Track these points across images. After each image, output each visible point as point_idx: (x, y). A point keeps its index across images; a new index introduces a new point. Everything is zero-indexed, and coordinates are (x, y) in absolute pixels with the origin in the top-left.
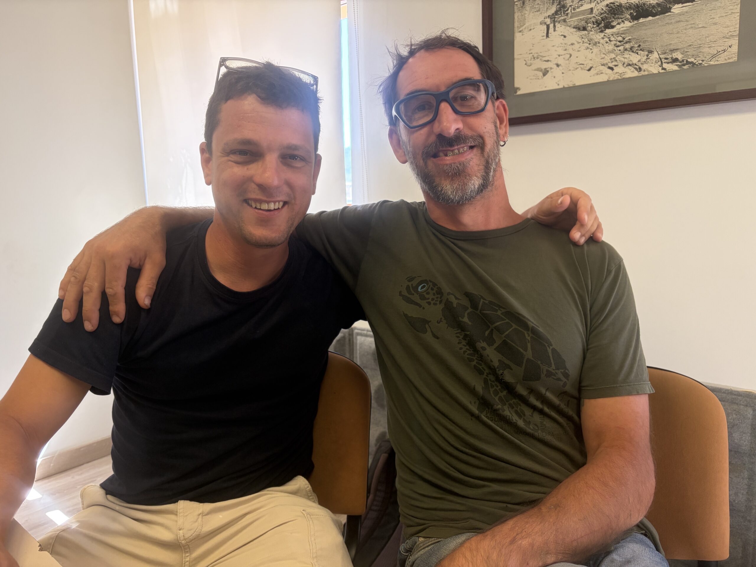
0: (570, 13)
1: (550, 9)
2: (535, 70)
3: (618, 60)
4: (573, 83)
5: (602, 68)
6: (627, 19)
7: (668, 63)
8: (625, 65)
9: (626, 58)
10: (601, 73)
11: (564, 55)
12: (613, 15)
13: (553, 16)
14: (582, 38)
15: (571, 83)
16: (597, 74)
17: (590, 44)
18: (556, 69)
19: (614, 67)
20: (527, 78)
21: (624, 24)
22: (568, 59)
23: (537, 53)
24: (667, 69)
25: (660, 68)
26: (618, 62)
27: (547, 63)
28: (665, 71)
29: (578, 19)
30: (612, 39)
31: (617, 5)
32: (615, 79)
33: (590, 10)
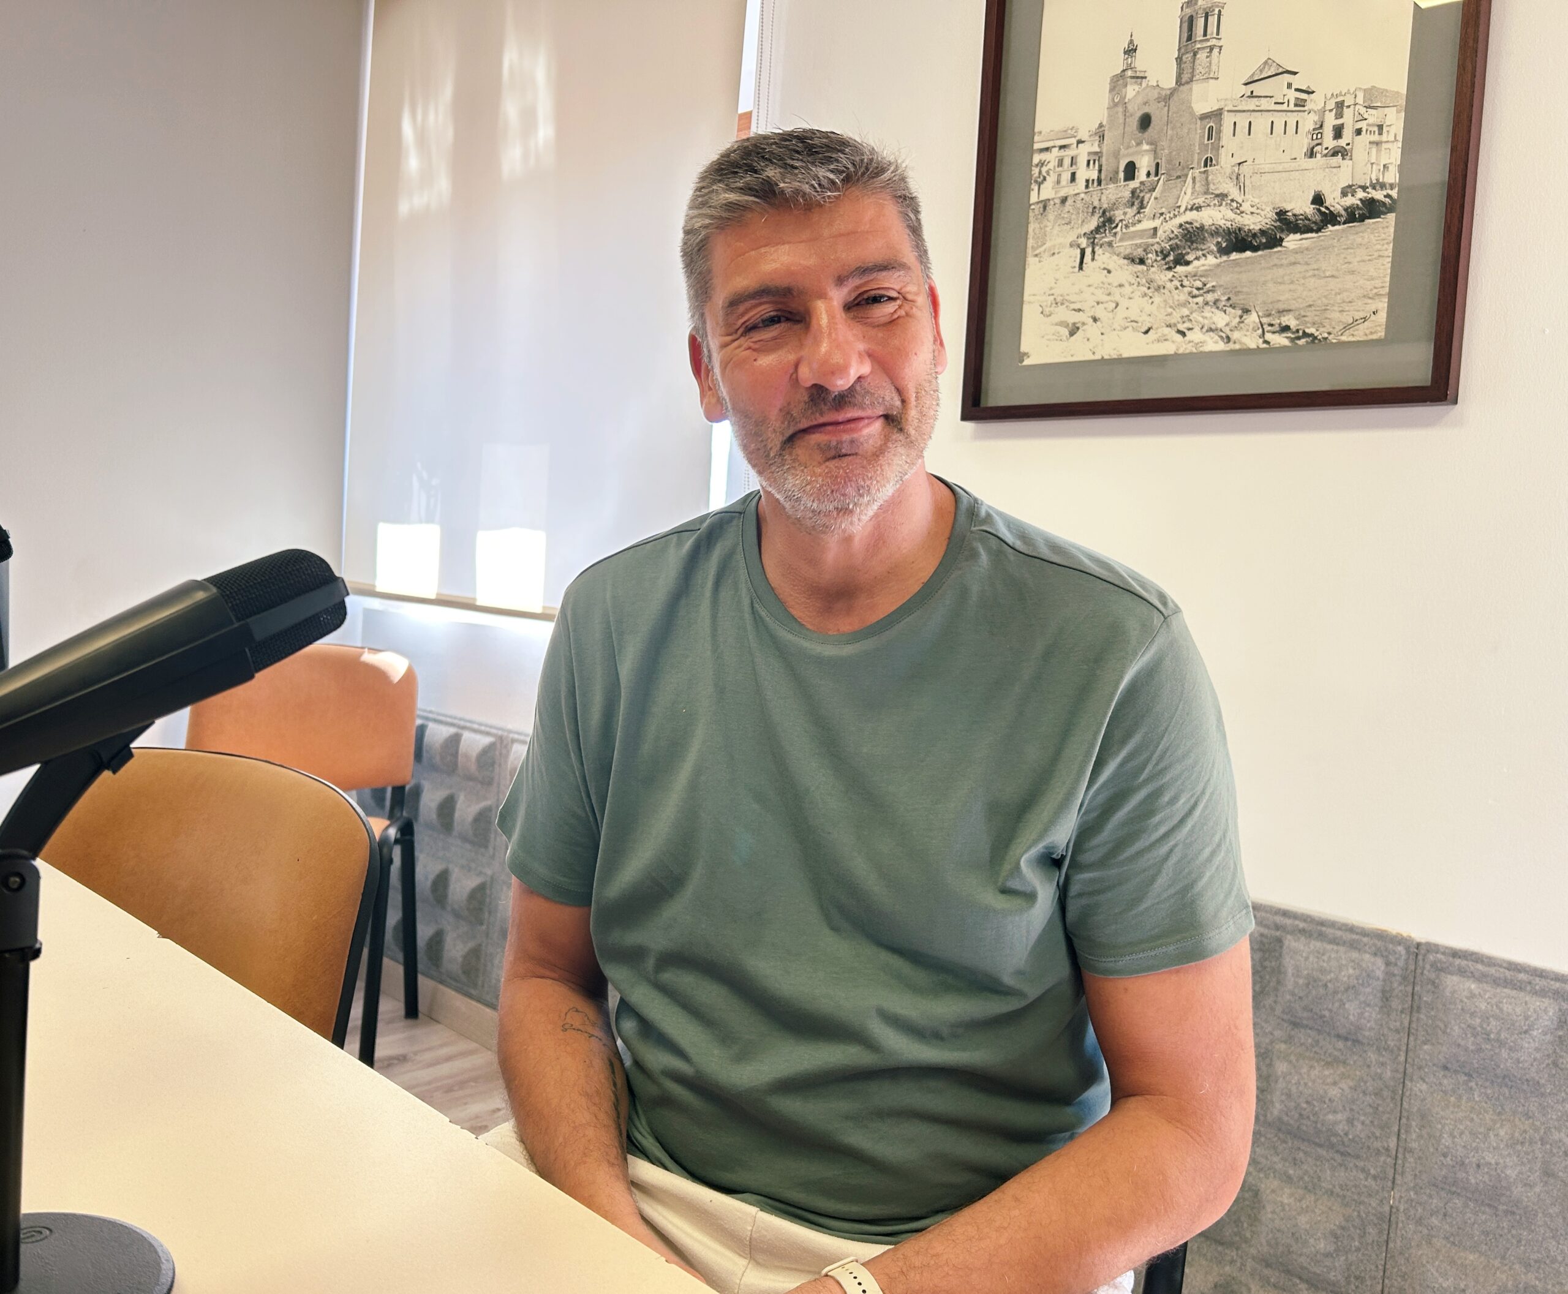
0: (1120, 233)
1: (1087, 223)
2: (1057, 324)
3: (1193, 320)
4: (1118, 353)
5: (1167, 330)
6: (1211, 252)
7: (1274, 333)
8: (1204, 330)
9: (1206, 318)
10: (1166, 340)
11: (1107, 302)
12: (1189, 244)
13: (1091, 236)
14: (1137, 277)
15: (1115, 352)
16: (1158, 341)
17: (1149, 288)
18: (1092, 326)
19: (1186, 331)
20: (1043, 337)
21: (1206, 259)
22: (1113, 311)
23: (1061, 296)
24: (1271, 344)
25: (1261, 340)
26: (1194, 323)
27: (1077, 313)
28: (1268, 346)
29: (1132, 244)
30: (1186, 283)
31: (1196, 228)
32: (1188, 351)
33: (1152, 231)
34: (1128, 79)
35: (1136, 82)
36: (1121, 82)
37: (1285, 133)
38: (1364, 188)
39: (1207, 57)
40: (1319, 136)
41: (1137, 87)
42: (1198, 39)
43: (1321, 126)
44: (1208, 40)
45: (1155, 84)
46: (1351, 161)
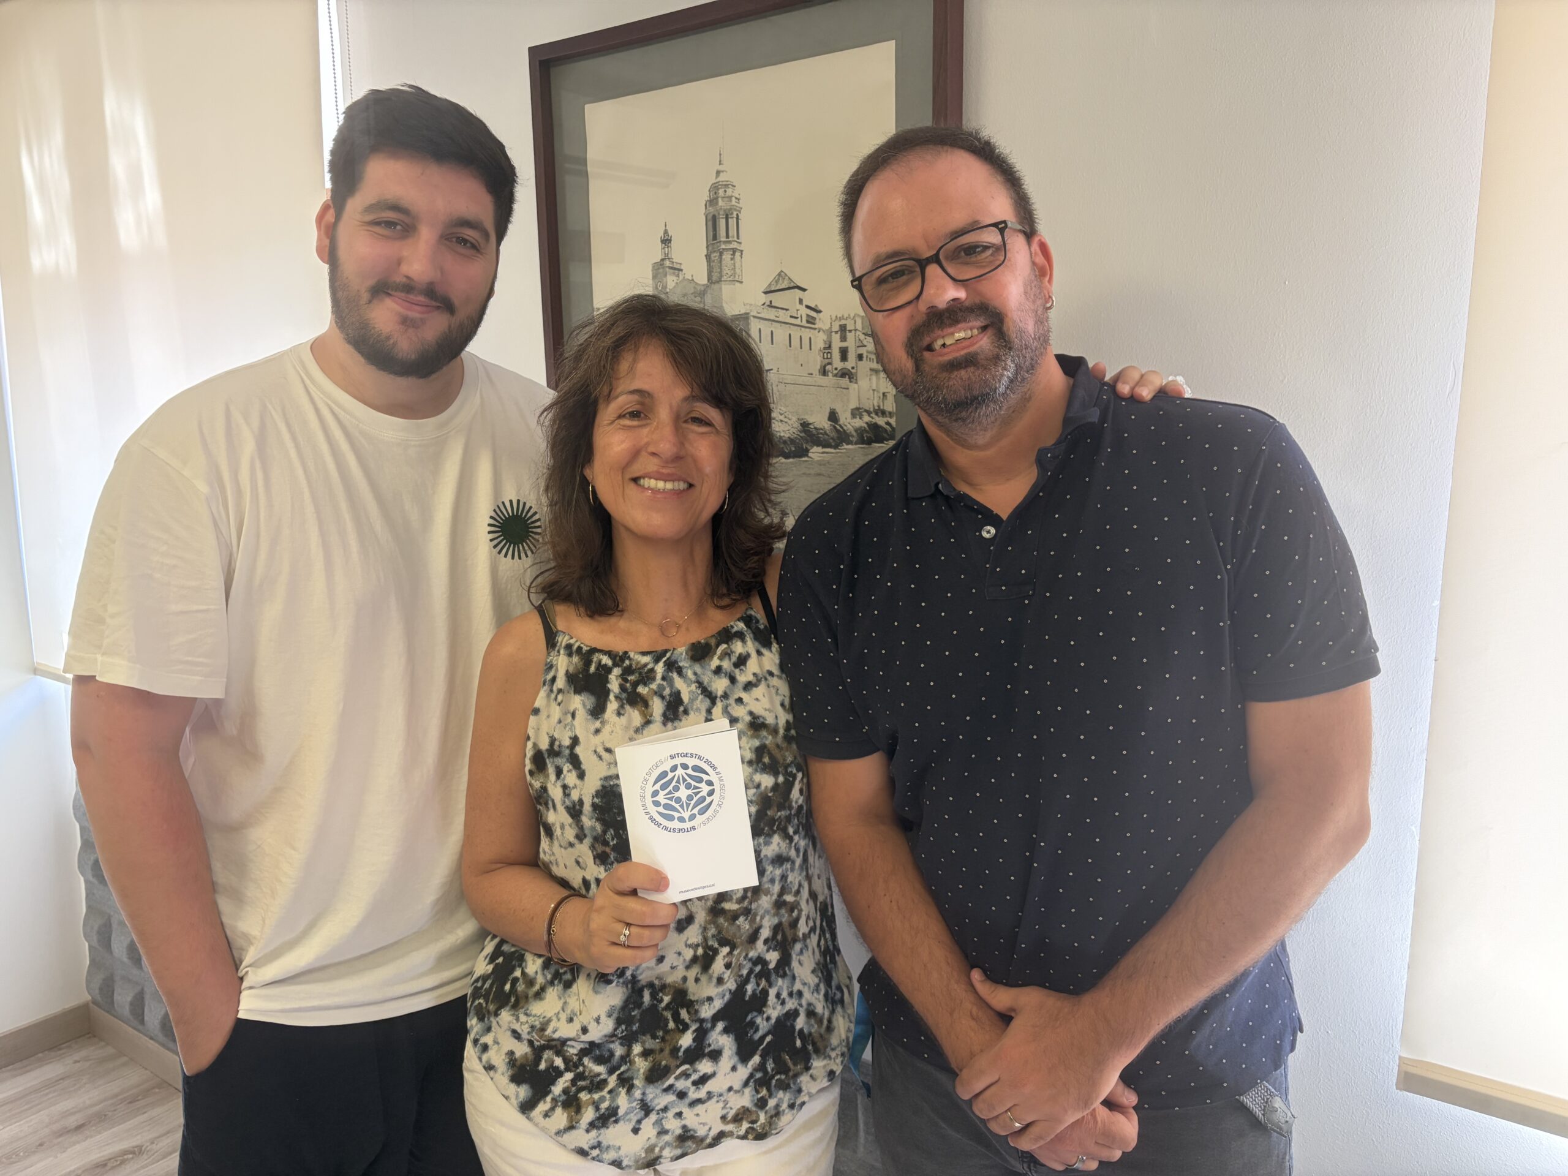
34: (667, 269)
35: (674, 273)
36: (661, 270)
37: (801, 348)
38: (869, 413)
39: (732, 259)
40: (829, 356)
41: (675, 278)
42: (722, 239)
43: (830, 347)
44: (730, 242)
45: (690, 279)
46: (856, 386)
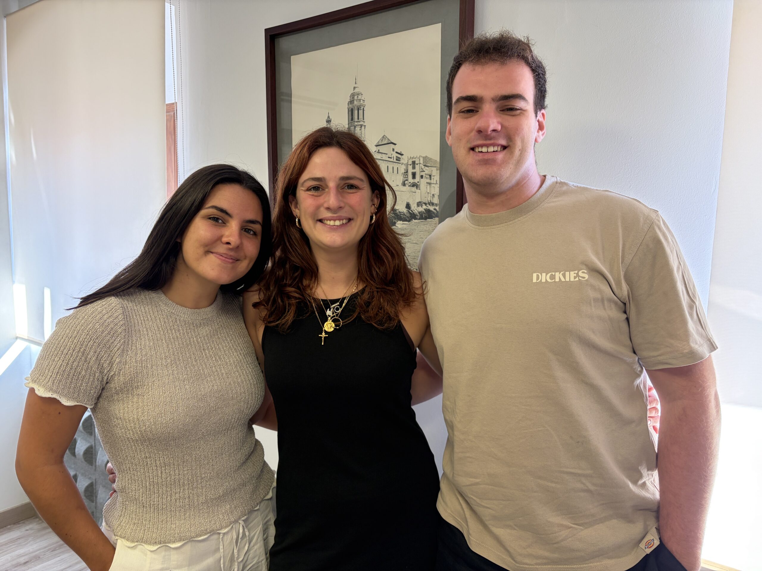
37: (393, 172)
38: (425, 204)
39: (360, 130)
40: (407, 177)
42: (356, 120)
43: (407, 172)
44: (359, 122)
46: (419, 191)
